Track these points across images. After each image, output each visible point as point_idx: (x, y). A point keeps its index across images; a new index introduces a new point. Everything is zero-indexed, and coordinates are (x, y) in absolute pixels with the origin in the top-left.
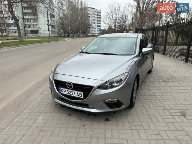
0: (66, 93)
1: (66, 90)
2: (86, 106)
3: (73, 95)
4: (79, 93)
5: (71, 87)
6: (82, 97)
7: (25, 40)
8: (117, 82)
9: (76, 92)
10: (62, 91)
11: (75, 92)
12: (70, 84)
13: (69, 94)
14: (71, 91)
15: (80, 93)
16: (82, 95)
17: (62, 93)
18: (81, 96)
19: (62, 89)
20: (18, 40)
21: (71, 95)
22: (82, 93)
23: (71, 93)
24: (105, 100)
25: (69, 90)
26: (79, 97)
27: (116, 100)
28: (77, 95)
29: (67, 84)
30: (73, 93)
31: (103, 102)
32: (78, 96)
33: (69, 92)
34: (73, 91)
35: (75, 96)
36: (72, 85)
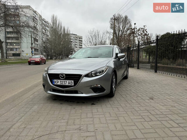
0: (59, 84)
1: (59, 81)
2: (76, 92)
3: (65, 85)
4: (70, 81)
5: (63, 77)
6: (73, 85)
8: (100, 72)
9: (68, 81)
10: (55, 82)
12: (62, 75)
13: (61, 84)
14: (63, 81)
16: (73, 83)
17: (56, 84)
19: (55, 80)
22: (73, 81)
23: (63, 83)
24: (92, 86)
27: (99, 86)
28: (69, 84)
29: (60, 75)
31: (90, 87)
32: (69, 85)
33: (62, 82)
34: (65, 81)
35: (67, 84)
36: (64, 75)
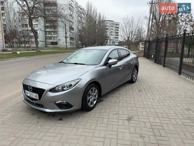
0: (29, 95)
1: (29, 92)
2: (42, 106)
4: (36, 94)
5: (31, 90)
6: (38, 99)
7: (41, 51)
10: (26, 93)
12: (30, 87)
16: (38, 97)
17: (27, 95)
19: (26, 91)
20: (35, 51)
21: (32, 97)
22: (38, 95)
23: (31, 95)
24: (56, 102)
25: (30, 93)
27: (65, 102)
30: (33, 95)
32: (35, 98)
34: (33, 93)
35: (34, 97)
36: (31, 88)
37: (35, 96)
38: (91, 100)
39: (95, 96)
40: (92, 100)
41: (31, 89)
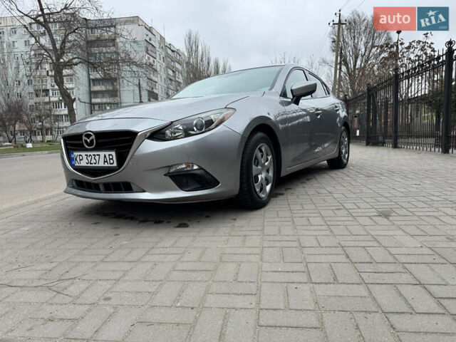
0: (84, 163)
1: (83, 154)
3: (97, 165)
4: (107, 153)
5: (92, 143)
6: (115, 164)
8: (200, 126)
9: (102, 154)
10: (76, 159)
11: (99, 155)
13: (89, 165)
14: (92, 153)
15: (109, 155)
16: (115, 159)
17: (77, 164)
18: (112, 162)
19: (76, 154)
21: (94, 165)
22: (113, 153)
23: (93, 161)
24: (170, 169)
25: (88, 154)
26: (109, 165)
27: (195, 167)
28: (105, 162)
29: (84, 138)
30: (97, 157)
31: (165, 171)
32: (106, 165)
33: (89, 159)
34: (96, 153)
35: (101, 164)
36: (93, 137)
37: (104, 158)
38: (260, 177)
39: (268, 171)
40: (262, 178)
41: (92, 141)
